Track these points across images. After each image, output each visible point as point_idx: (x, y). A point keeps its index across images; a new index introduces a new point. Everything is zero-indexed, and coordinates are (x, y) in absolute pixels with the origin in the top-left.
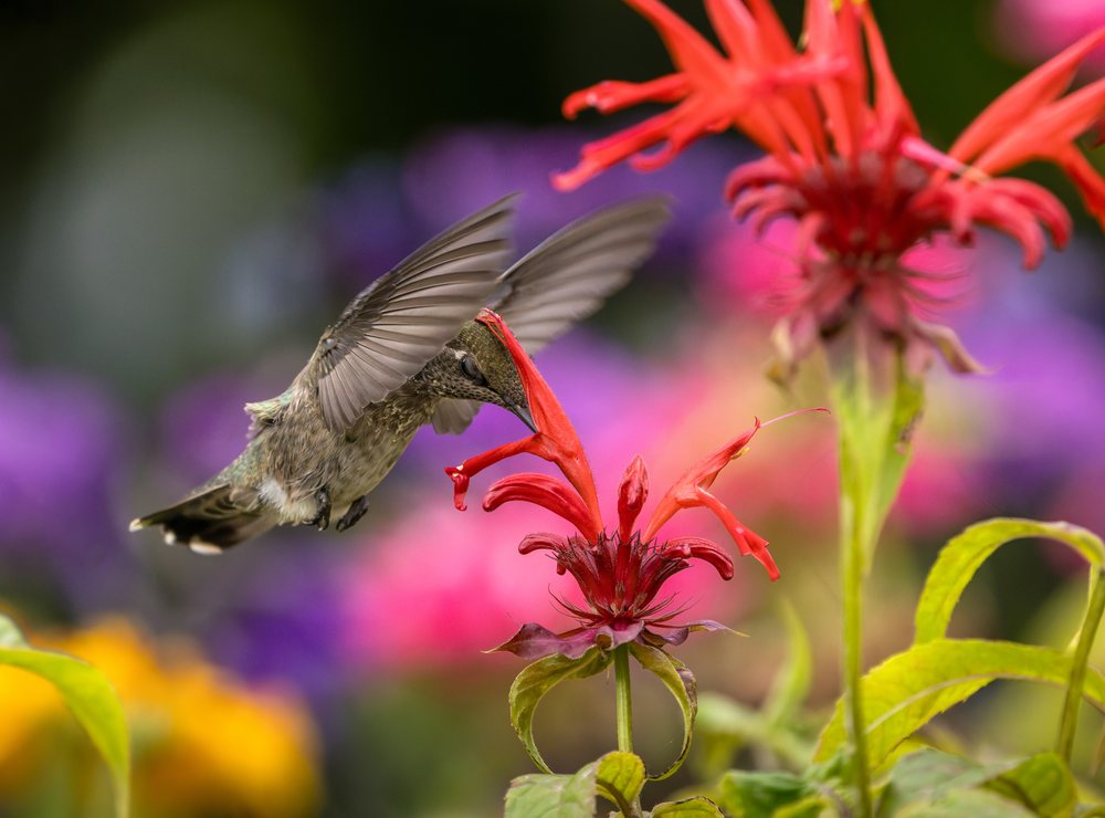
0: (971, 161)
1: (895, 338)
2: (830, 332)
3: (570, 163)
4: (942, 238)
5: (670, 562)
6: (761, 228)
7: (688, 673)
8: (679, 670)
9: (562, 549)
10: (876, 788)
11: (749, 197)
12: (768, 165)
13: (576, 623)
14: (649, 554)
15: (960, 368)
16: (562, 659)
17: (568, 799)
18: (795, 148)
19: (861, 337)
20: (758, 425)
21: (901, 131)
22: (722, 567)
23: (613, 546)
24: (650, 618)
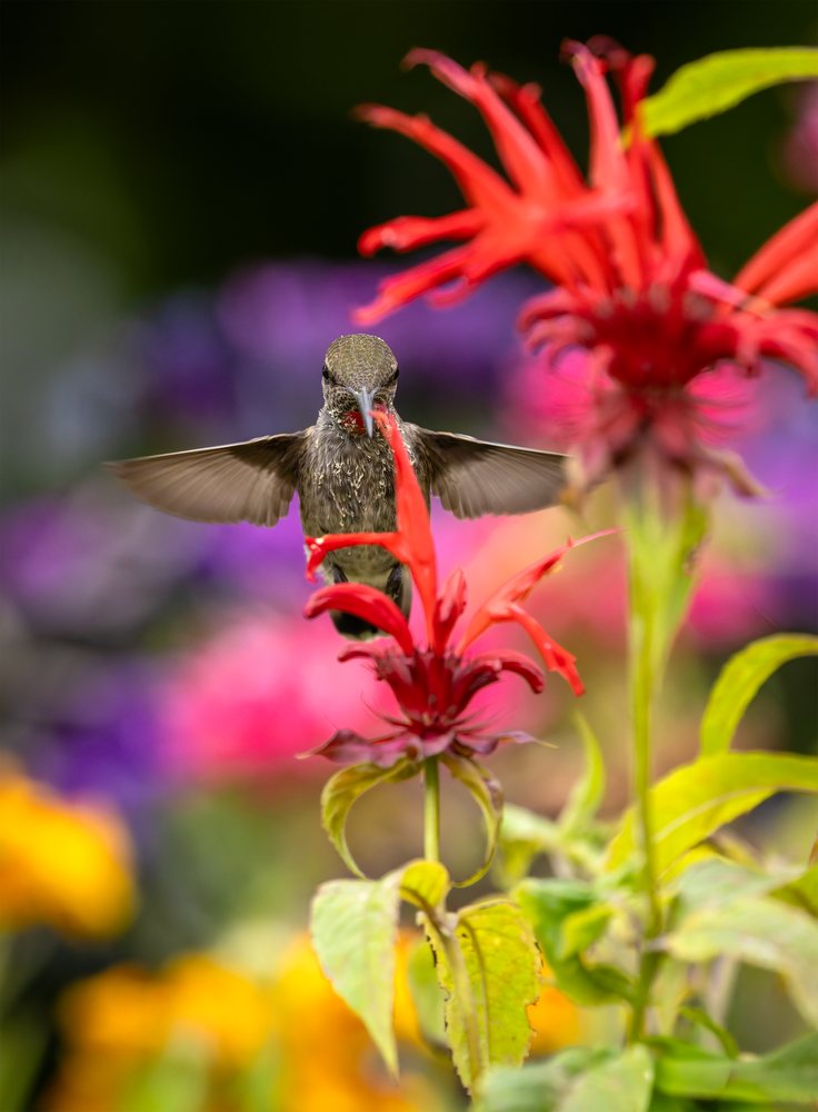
0: (755, 291)
1: (683, 465)
2: (621, 458)
3: (368, 298)
4: (727, 370)
5: (482, 677)
6: (553, 360)
7: (495, 783)
8: (486, 780)
9: (378, 659)
10: (665, 897)
11: (542, 329)
12: (559, 298)
13: (390, 730)
14: (463, 666)
15: (744, 492)
16: (373, 765)
17: (373, 907)
18: (585, 280)
19: (650, 464)
20: (570, 544)
21: (691, 264)
22: (534, 682)
23: (428, 658)
24: (461, 728)
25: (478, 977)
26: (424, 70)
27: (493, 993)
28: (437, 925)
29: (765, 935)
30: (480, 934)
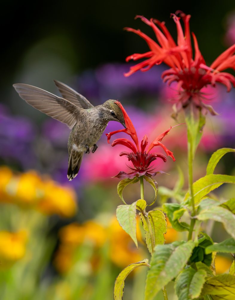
0: (215, 68)
1: (199, 107)
2: (185, 106)
3: (128, 71)
4: (209, 86)
5: (152, 158)
7: (156, 182)
8: (154, 182)
9: (129, 155)
10: (196, 207)
11: (167, 77)
12: (171, 71)
13: (132, 171)
14: (148, 156)
15: (213, 114)
16: (129, 179)
17: (130, 210)
18: (177, 67)
19: (192, 107)
20: (171, 127)
21: (200, 62)
22: (164, 159)
23: (140, 154)
24: (148, 170)
25: (153, 227)
26: (140, 19)
27: (156, 231)
28: (144, 215)
29: (218, 215)
30: (153, 217)
